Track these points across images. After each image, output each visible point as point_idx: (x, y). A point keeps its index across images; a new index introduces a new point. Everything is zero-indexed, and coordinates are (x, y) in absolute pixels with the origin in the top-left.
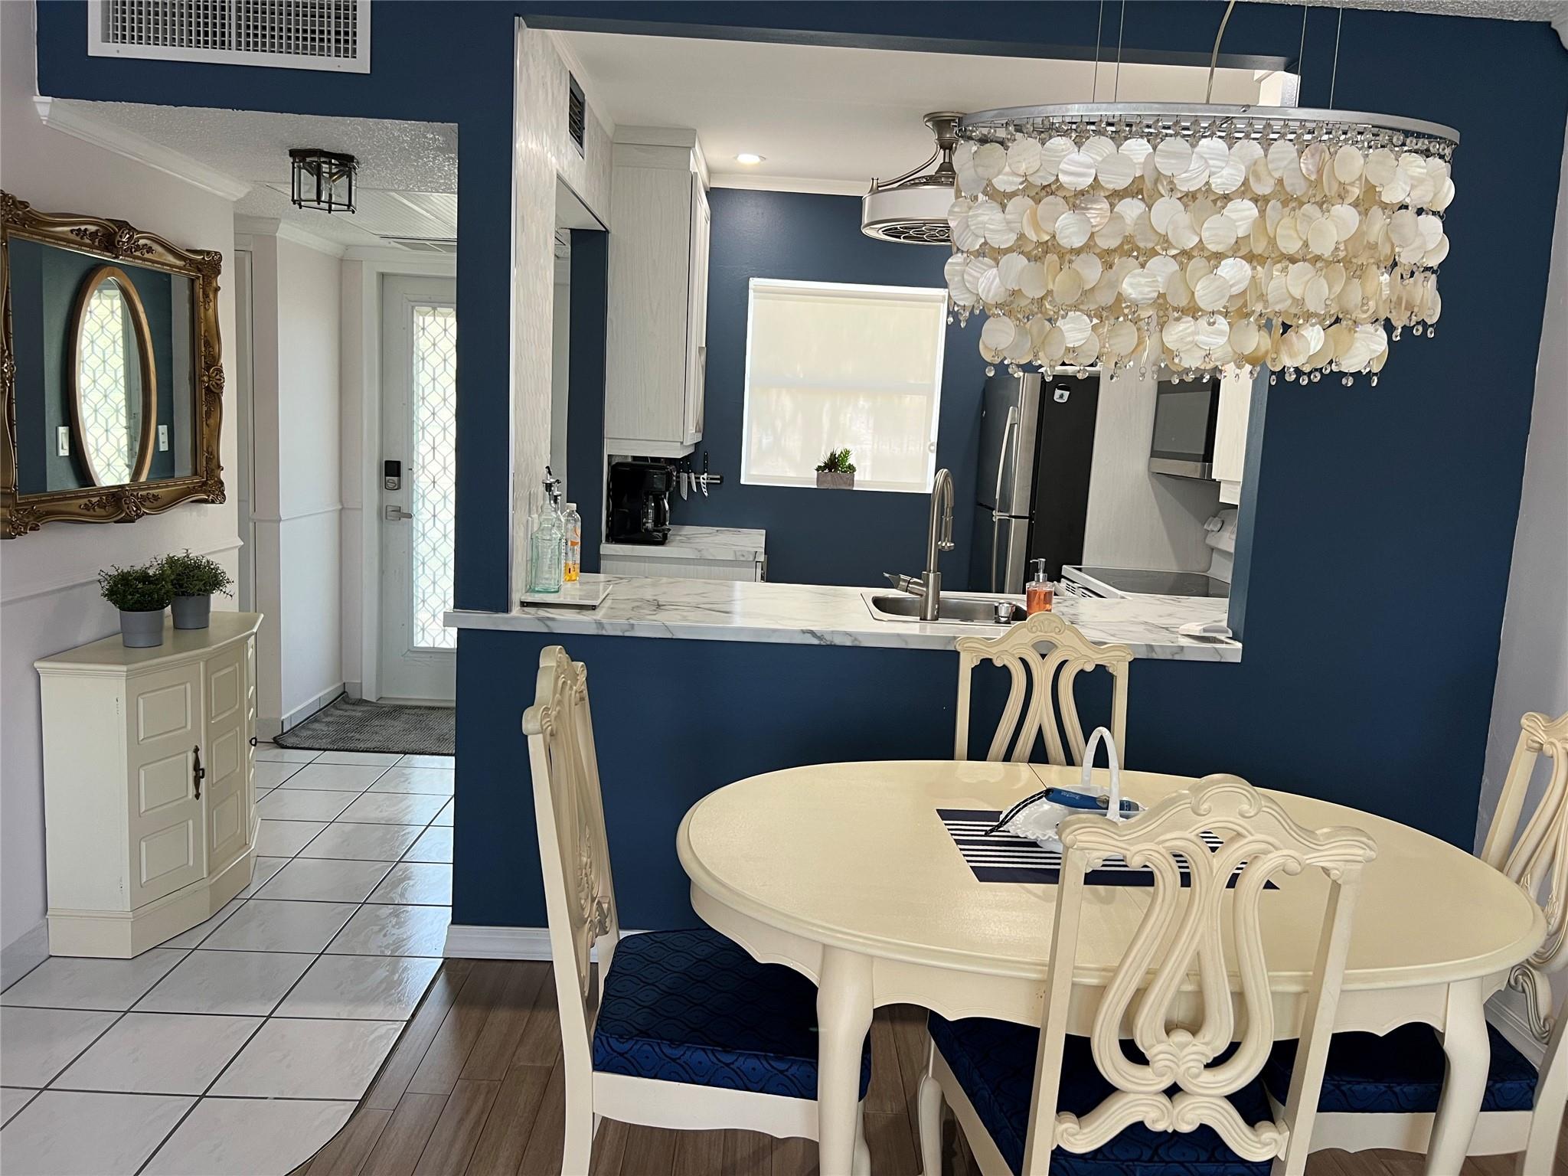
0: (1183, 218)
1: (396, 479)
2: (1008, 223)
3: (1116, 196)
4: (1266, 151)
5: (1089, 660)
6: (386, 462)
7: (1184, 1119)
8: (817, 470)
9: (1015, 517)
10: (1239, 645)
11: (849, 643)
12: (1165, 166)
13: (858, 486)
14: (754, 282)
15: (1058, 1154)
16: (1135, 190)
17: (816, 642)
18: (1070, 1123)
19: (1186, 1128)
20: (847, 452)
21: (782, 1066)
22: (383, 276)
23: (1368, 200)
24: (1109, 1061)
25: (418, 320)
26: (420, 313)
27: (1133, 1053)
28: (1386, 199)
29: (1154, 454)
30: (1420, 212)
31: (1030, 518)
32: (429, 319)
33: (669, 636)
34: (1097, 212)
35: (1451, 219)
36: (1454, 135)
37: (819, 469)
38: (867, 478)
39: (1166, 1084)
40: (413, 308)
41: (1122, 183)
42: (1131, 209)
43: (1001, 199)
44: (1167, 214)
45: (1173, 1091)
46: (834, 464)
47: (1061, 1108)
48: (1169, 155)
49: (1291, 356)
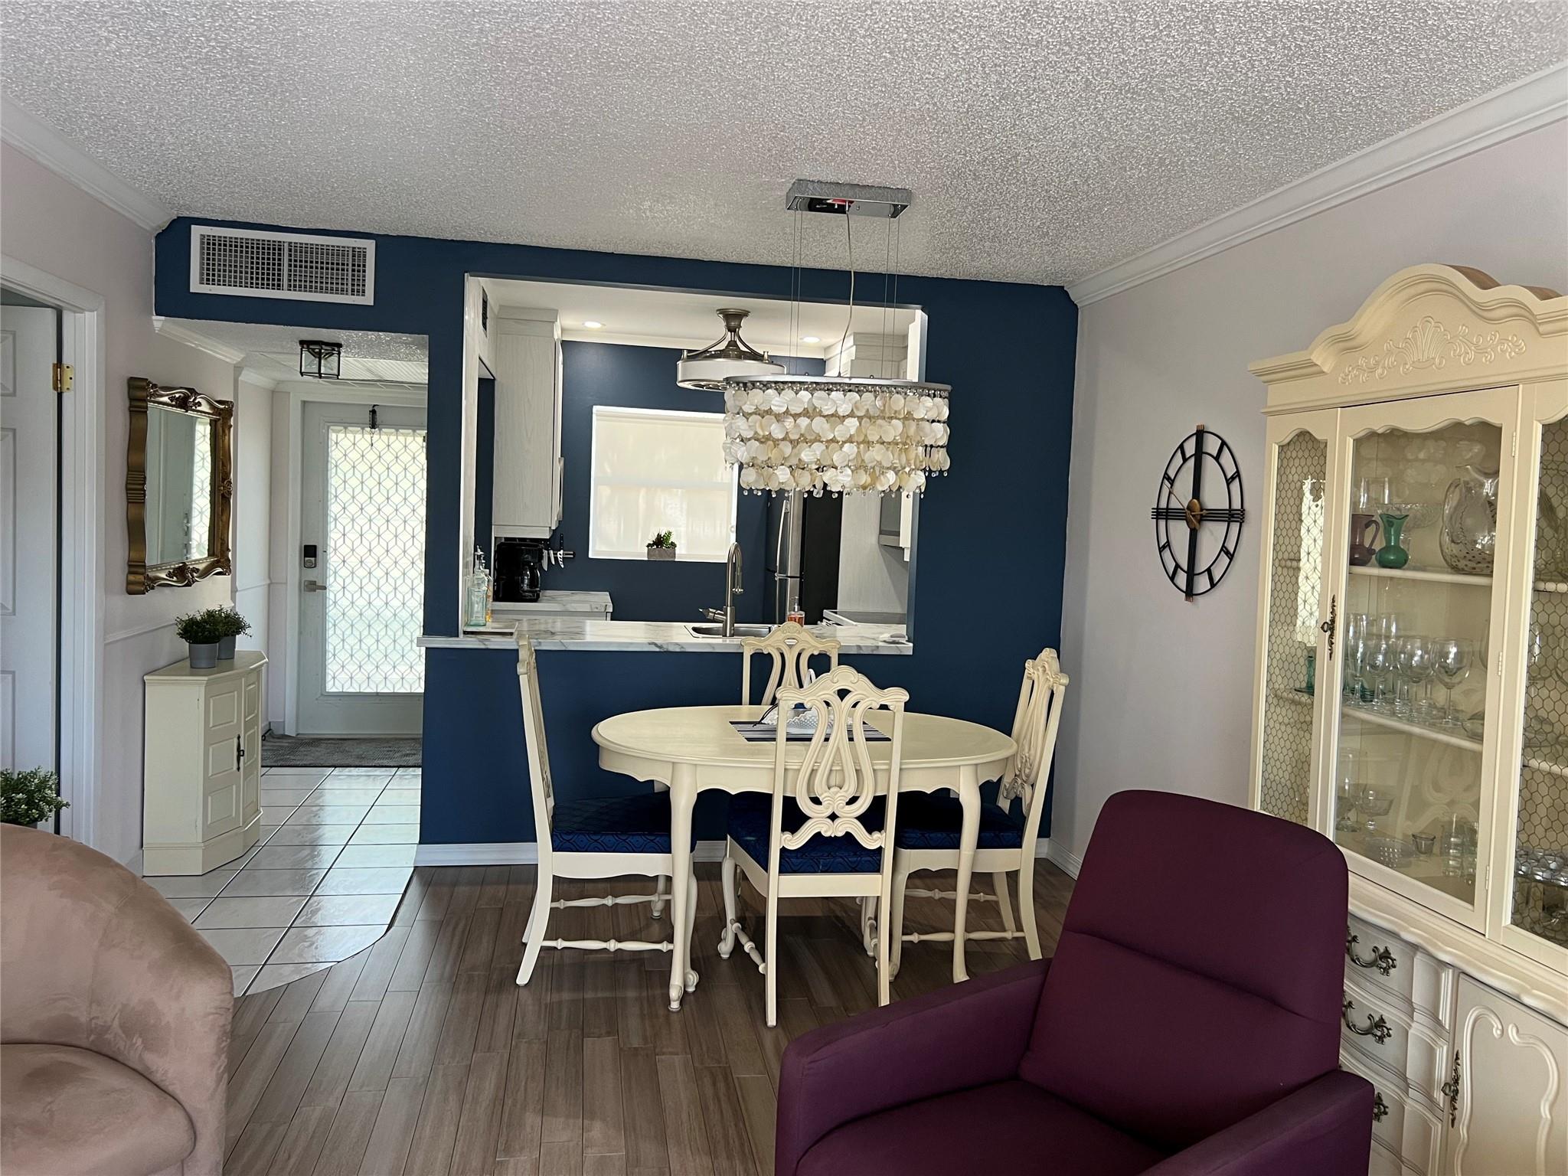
0: (827, 426)
1: (313, 559)
2: (750, 426)
3: (796, 416)
4: (861, 396)
5: (816, 648)
6: (305, 546)
7: (836, 830)
8: (648, 546)
9: (790, 577)
10: (911, 645)
11: (678, 650)
12: (816, 403)
13: (679, 558)
14: (596, 408)
15: (783, 851)
16: (805, 413)
17: (658, 650)
18: (788, 835)
19: (840, 834)
20: (670, 533)
21: (653, 838)
22: (304, 403)
23: (908, 417)
24: (805, 805)
25: (333, 436)
26: (334, 431)
27: (816, 801)
28: (915, 416)
29: (881, 532)
30: (933, 421)
31: (801, 577)
32: (341, 436)
33: (563, 648)
34: (789, 422)
35: (949, 422)
36: (949, 387)
37: (649, 545)
38: (684, 553)
39: (829, 813)
40: (328, 427)
41: (799, 410)
42: (804, 422)
43: (746, 416)
44: (819, 424)
45: (833, 817)
46: (660, 542)
47: (783, 830)
48: (819, 398)
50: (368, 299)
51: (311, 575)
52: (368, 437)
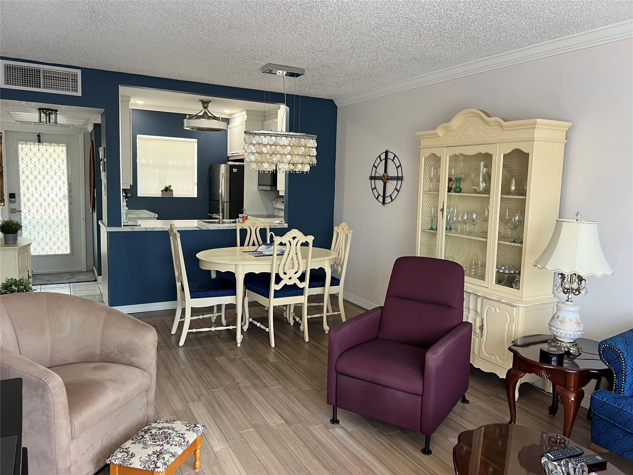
0: (281, 149)
1: (14, 199)
2: (255, 149)
3: (271, 145)
4: (292, 139)
5: (262, 226)
6: (10, 194)
7: (291, 282)
9: (226, 202)
10: (287, 224)
11: (206, 229)
12: (278, 141)
13: (175, 196)
14: (138, 136)
15: (275, 290)
16: (273, 145)
17: (199, 229)
18: (276, 285)
19: (292, 284)
20: (170, 186)
22: (5, 131)
23: (305, 146)
24: (282, 275)
25: (20, 146)
26: (20, 144)
27: (285, 274)
28: (308, 146)
29: (259, 185)
30: (312, 148)
31: (230, 202)
32: (24, 146)
34: (269, 147)
35: (317, 148)
36: (316, 136)
37: (162, 191)
38: (178, 193)
39: (289, 277)
40: (18, 142)
41: (272, 143)
42: (273, 147)
43: (254, 145)
44: (279, 148)
45: (290, 278)
46: (167, 189)
48: (278, 139)
49: (297, 169)
50: (79, 94)
51: (13, 206)
52: (37, 146)
